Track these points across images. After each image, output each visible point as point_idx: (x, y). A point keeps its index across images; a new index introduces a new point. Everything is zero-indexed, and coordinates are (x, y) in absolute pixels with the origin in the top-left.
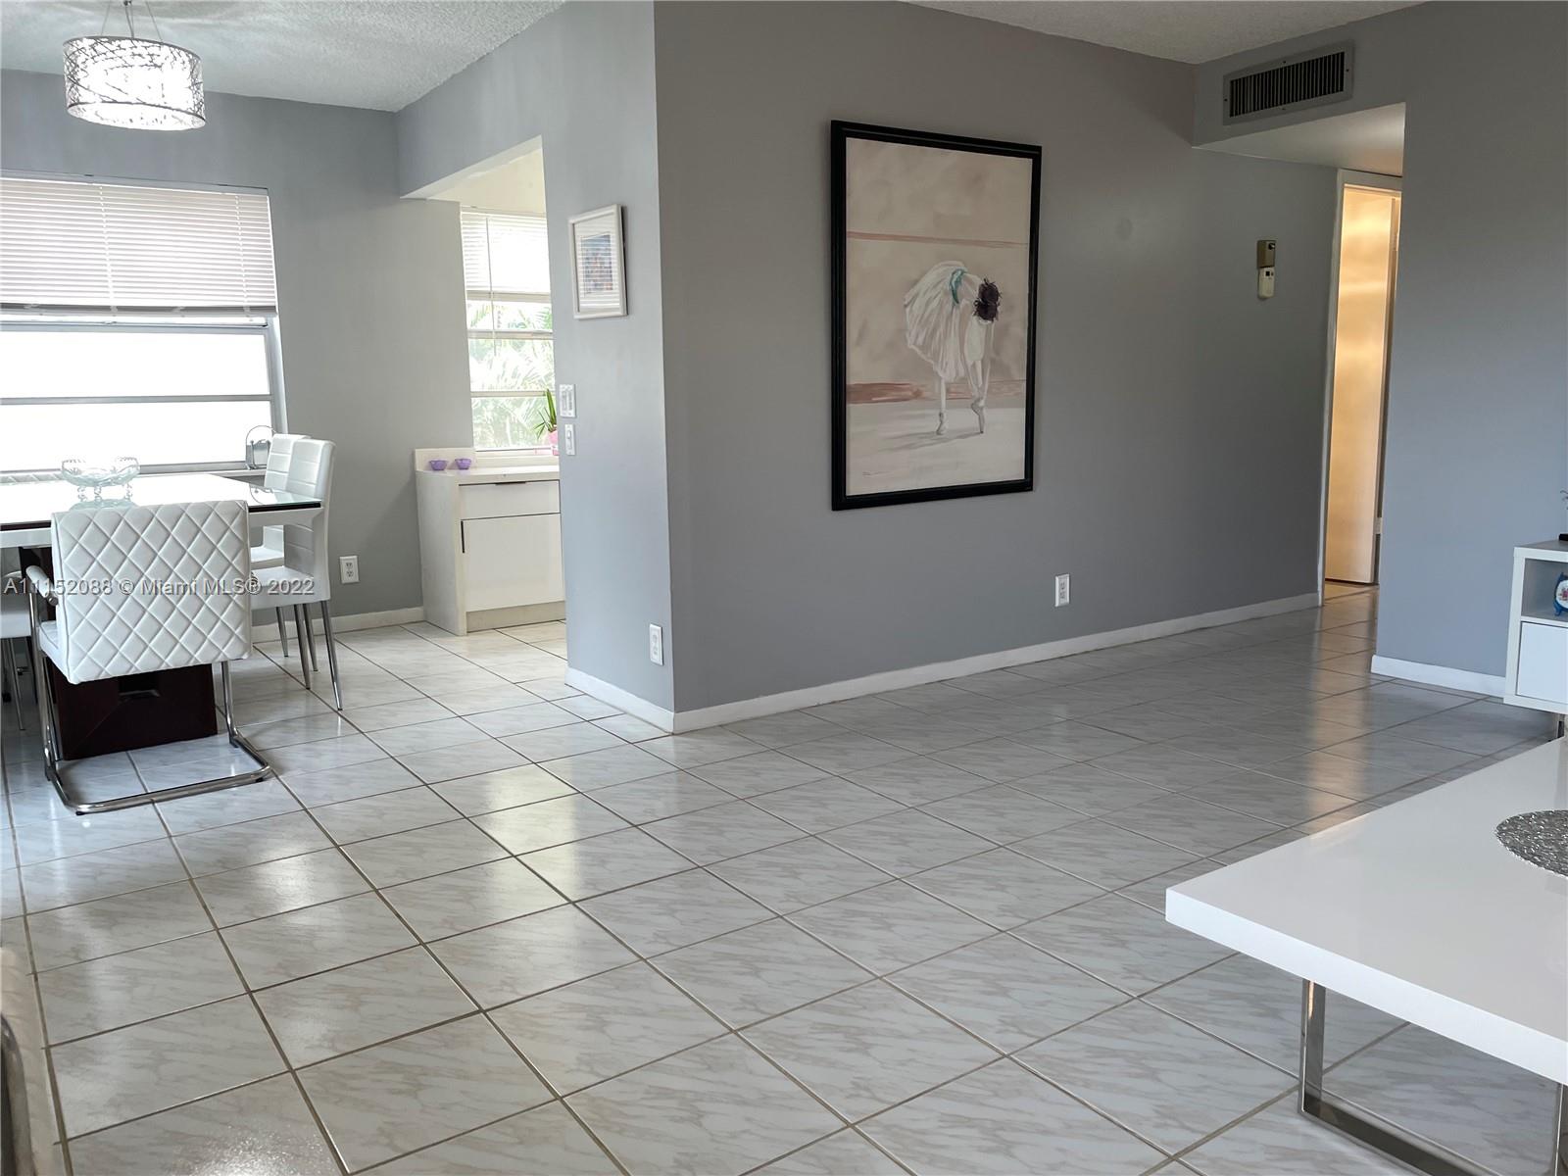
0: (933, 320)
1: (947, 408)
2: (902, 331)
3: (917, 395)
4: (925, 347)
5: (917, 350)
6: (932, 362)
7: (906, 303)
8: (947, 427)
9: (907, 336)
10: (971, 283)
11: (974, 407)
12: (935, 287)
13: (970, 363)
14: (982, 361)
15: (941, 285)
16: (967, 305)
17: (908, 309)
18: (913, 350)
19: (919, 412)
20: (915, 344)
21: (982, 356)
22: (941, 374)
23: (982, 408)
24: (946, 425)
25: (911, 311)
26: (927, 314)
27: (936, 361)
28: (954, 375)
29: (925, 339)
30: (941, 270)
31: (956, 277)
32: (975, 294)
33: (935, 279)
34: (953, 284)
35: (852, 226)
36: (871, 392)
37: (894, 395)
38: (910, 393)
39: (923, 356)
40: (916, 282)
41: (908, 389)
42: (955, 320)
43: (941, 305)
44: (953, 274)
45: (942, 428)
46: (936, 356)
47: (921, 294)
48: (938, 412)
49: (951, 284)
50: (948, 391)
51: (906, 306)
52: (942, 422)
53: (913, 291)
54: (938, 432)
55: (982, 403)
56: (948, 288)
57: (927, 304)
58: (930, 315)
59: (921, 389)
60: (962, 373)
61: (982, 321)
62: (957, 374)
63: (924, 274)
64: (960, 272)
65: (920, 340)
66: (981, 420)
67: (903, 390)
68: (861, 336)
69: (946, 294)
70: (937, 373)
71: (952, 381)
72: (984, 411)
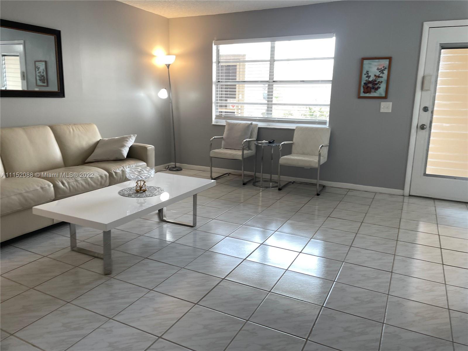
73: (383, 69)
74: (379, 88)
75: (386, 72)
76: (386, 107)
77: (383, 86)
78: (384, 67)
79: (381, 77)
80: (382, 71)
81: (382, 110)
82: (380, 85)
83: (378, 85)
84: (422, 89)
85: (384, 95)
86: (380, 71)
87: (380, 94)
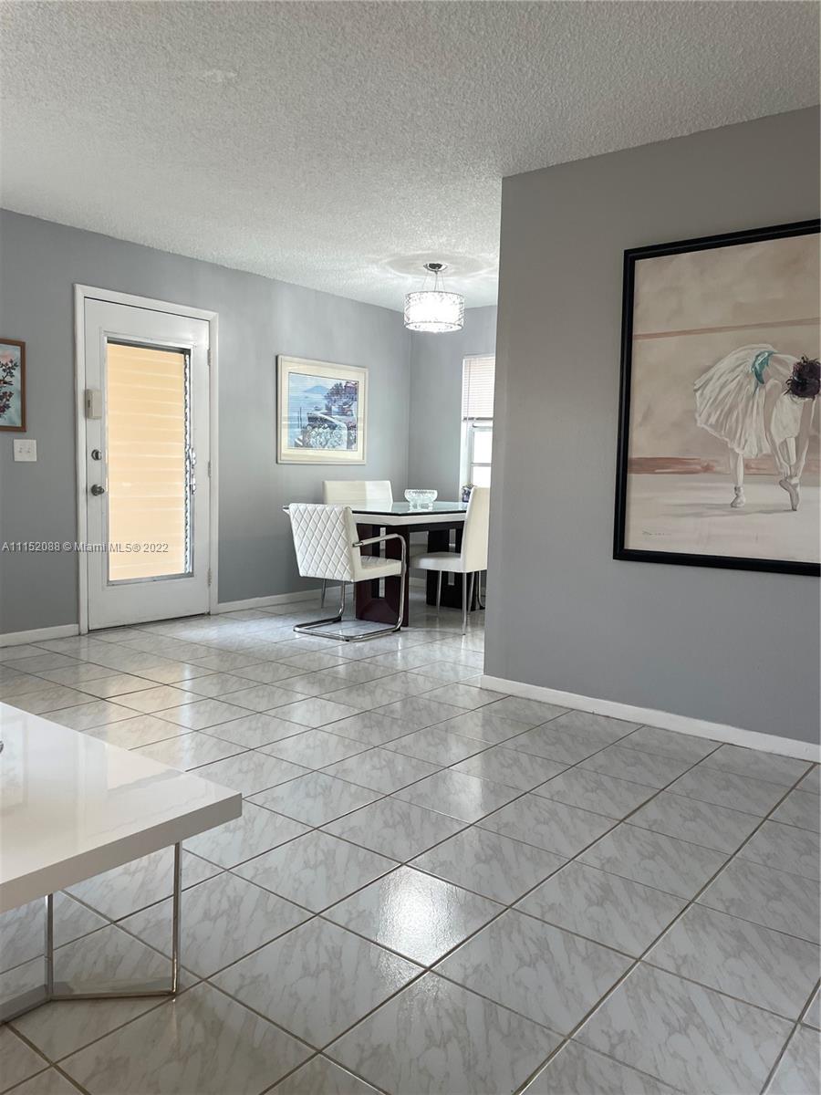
0: (729, 401)
1: (744, 482)
2: (691, 414)
3: (707, 469)
4: (718, 426)
5: (708, 429)
6: (727, 439)
7: (695, 387)
8: (744, 500)
9: (697, 415)
10: (781, 362)
11: (784, 484)
12: (733, 370)
13: (778, 441)
14: (797, 439)
15: (742, 367)
16: (776, 385)
17: (698, 394)
18: (703, 428)
19: (709, 485)
20: (706, 423)
21: (796, 434)
22: (737, 450)
23: (795, 486)
24: (743, 499)
25: (702, 394)
26: (720, 398)
27: (733, 439)
28: (755, 450)
29: (717, 421)
30: (742, 354)
31: (760, 359)
32: (788, 373)
33: (733, 364)
34: (758, 368)
35: (638, 329)
36: (653, 465)
37: (679, 468)
38: (699, 467)
39: (715, 434)
40: (709, 368)
41: (699, 464)
42: (760, 398)
43: (740, 386)
44: (757, 356)
45: (739, 501)
46: (732, 435)
47: (716, 377)
48: (734, 486)
49: (754, 365)
50: (747, 467)
51: (696, 391)
52: (738, 496)
53: (705, 377)
54: (732, 505)
55: (795, 481)
56: (750, 370)
57: (722, 387)
58: (727, 395)
59: (711, 464)
60: (767, 449)
61: (796, 399)
62: (760, 450)
63: (719, 359)
64: (767, 354)
65: (713, 420)
66: (794, 498)
67: (689, 464)
68: (645, 417)
69: (747, 375)
70: (733, 449)
71: (753, 457)
72: (798, 489)
73: (10, 365)
74: (8, 407)
75: (17, 373)
76: (25, 450)
77: (15, 403)
78: (11, 362)
79: (10, 383)
80: (9, 371)
81: (18, 458)
82: (8, 400)
83: (5, 400)
84: (87, 415)
85: (19, 424)
86: (4, 370)
87: (10, 419)
